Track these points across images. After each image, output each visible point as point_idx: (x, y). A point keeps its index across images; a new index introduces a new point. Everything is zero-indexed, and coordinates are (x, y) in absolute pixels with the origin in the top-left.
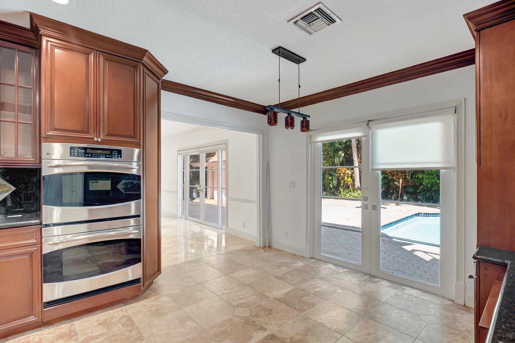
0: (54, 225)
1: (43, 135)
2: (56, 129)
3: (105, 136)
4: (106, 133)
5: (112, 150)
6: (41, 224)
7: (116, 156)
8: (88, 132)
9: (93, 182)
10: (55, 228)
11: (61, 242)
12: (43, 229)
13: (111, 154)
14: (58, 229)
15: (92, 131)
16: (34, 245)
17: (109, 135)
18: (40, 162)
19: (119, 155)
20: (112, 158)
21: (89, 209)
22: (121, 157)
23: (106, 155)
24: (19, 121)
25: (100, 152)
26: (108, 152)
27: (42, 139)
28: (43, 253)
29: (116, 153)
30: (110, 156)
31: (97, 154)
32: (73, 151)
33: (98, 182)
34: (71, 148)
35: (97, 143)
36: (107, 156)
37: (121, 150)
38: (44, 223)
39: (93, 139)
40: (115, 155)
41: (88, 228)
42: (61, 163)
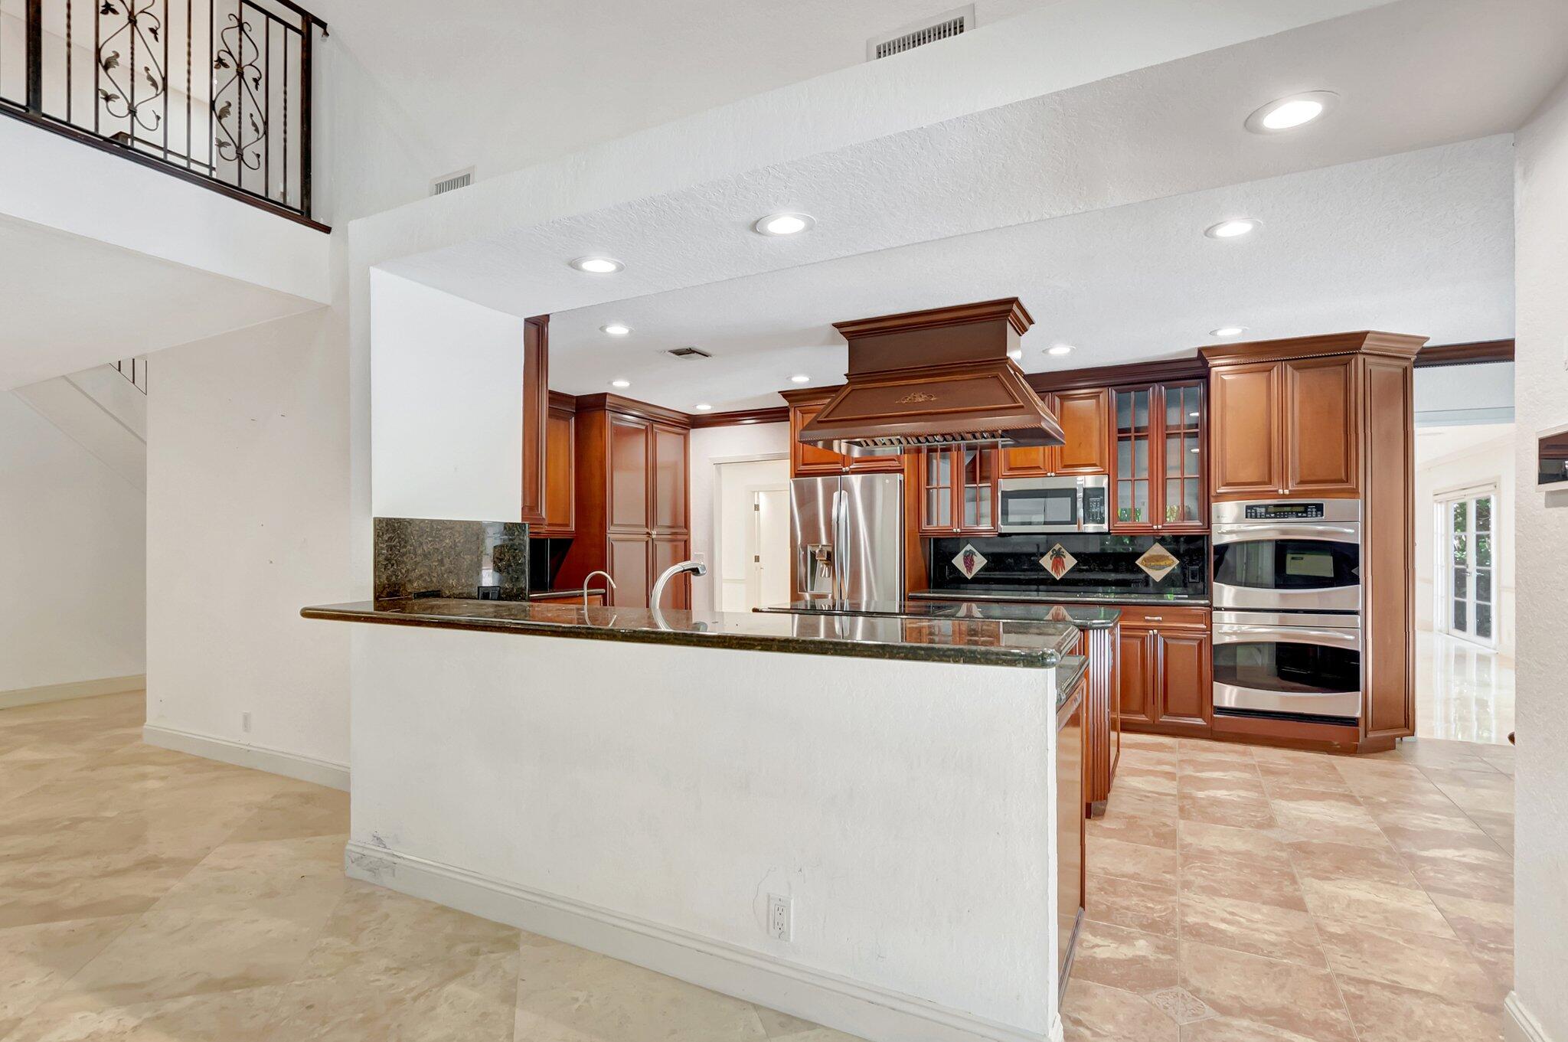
0: (1226, 609)
1: (1213, 493)
2: (1228, 485)
3: (1298, 484)
4: (1298, 481)
5: (1306, 506)
6: (1210, 606)
7: (1314, 513)
8: (1270, 482)
9: (1293, 558)
10: (1226, 614)
11: (1235, 633)
12: (1214, 612)
13: (1306, 512)
14: (1230, 615)
15: (1275, 480)
16: (1204, 630)
17: (1302, 482)
18: (1209, 527)
19: (1319, 513)
20: (1306, 517)
21: (1281, 595)
22: (1322, 515)
23: (1297, 513)
24: (1185, 476)
25: (1288, 509)
26: (1302, 509)
27: (1212, 499)
28: (1214, 643)
29: (1314, 510)
30: (1304, 515)
31: (1284, 512)
32: (1249, 511)
33: (1302, 559)
34: (1248, 507)
35: (1284, 496)
36: (1300, 514)
37: (1322, 505)
38: (1214, 605)
39: (1277, 491)
40: (1312, 512)
41: (1280, 620)
42: (1235, 527)
